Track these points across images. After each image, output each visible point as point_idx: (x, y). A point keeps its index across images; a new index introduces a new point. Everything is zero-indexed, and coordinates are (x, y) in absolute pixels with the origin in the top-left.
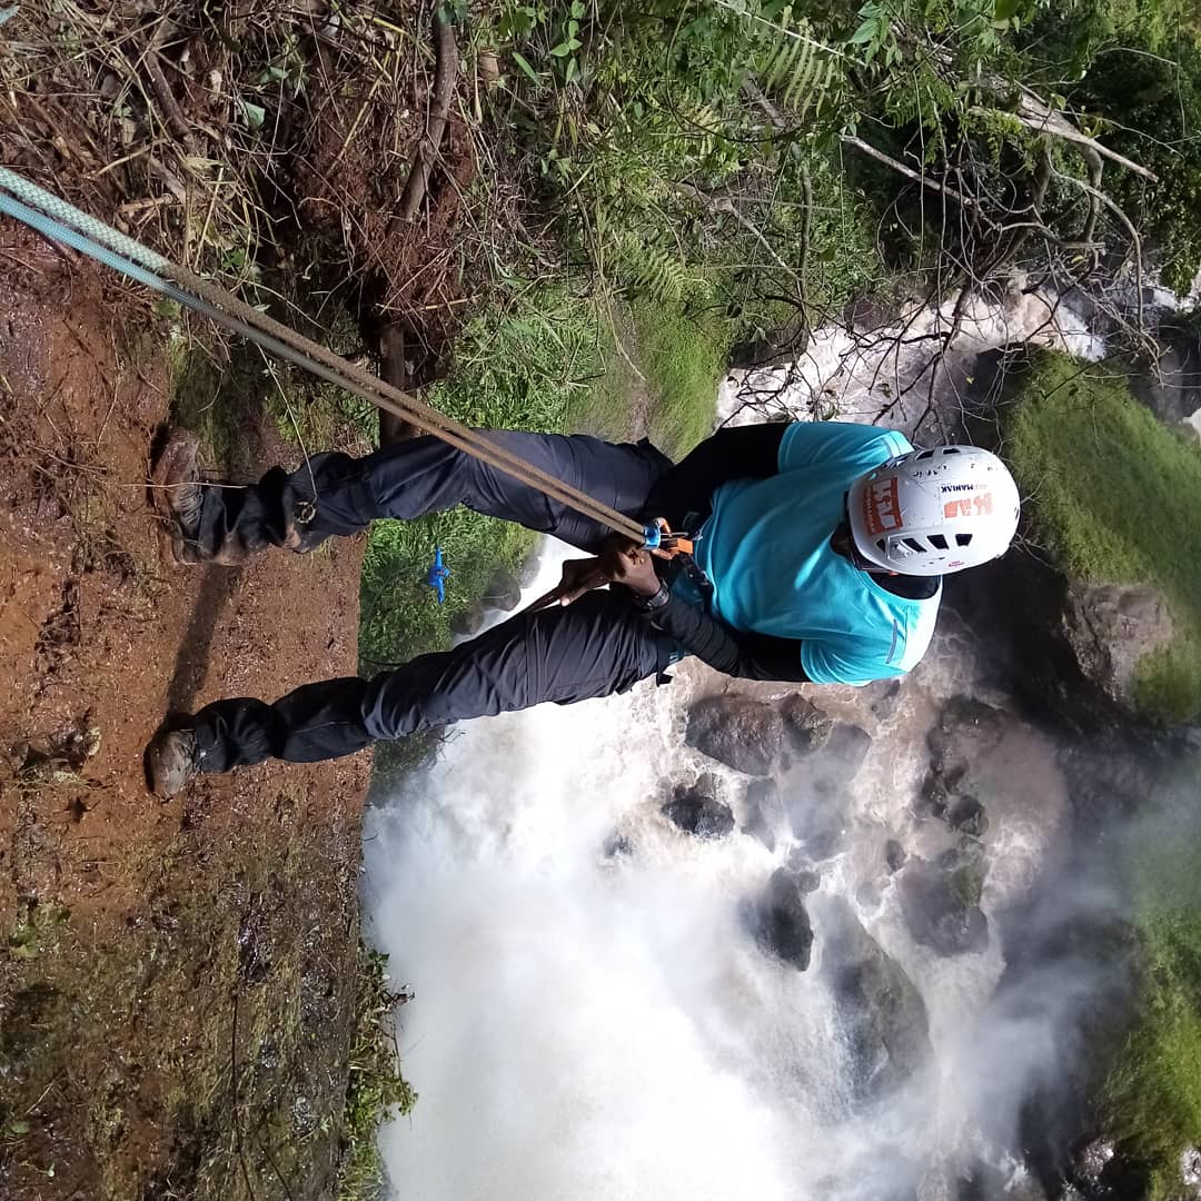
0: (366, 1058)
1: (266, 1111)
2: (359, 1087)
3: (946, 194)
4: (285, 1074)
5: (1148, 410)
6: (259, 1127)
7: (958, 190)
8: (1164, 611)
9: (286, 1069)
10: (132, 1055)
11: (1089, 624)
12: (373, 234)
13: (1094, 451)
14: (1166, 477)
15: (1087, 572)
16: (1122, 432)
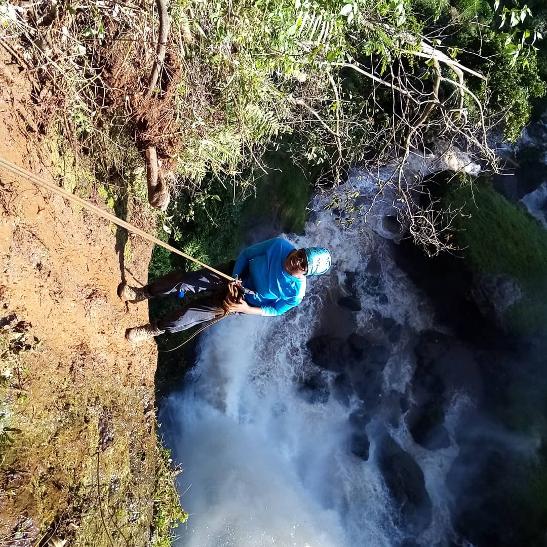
0: (163, 496)
1: (115, 509)
2: (160, 509)
3: (394, 89)
4: (123, 493)
5: (502, 197)
6: (112, 516)
7: (399, 87)
8: (516, 286)
9: (124, 491)
10: (50, 463)
11: (484, 293)
12: (140, 103)
13: (480, 217)
14: (513, 226)
15: (481, 270)
16: (492, 207)
